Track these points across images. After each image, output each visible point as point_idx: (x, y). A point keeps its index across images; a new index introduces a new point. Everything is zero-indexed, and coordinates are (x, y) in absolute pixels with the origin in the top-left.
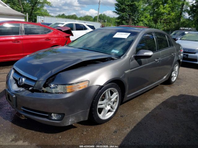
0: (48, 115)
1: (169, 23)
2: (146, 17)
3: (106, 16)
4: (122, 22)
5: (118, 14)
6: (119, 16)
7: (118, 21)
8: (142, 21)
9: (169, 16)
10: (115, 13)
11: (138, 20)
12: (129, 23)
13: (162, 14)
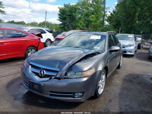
0: (72, 95)
1: (96, 28)
2: (81, 24)
3: (48, 22)
4: (64, 28)
5: (61, 21)
6: (62, 22)
7: (62, 26)
8: (78, 26)
9: (96, 23)
10: (59, 21)
11: (76, 25)
12: (70, 28)
13: (91, 22)
